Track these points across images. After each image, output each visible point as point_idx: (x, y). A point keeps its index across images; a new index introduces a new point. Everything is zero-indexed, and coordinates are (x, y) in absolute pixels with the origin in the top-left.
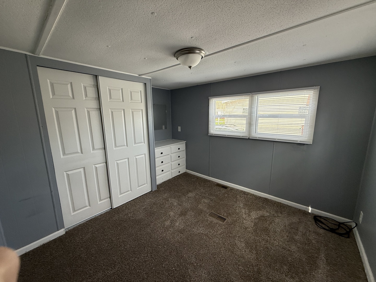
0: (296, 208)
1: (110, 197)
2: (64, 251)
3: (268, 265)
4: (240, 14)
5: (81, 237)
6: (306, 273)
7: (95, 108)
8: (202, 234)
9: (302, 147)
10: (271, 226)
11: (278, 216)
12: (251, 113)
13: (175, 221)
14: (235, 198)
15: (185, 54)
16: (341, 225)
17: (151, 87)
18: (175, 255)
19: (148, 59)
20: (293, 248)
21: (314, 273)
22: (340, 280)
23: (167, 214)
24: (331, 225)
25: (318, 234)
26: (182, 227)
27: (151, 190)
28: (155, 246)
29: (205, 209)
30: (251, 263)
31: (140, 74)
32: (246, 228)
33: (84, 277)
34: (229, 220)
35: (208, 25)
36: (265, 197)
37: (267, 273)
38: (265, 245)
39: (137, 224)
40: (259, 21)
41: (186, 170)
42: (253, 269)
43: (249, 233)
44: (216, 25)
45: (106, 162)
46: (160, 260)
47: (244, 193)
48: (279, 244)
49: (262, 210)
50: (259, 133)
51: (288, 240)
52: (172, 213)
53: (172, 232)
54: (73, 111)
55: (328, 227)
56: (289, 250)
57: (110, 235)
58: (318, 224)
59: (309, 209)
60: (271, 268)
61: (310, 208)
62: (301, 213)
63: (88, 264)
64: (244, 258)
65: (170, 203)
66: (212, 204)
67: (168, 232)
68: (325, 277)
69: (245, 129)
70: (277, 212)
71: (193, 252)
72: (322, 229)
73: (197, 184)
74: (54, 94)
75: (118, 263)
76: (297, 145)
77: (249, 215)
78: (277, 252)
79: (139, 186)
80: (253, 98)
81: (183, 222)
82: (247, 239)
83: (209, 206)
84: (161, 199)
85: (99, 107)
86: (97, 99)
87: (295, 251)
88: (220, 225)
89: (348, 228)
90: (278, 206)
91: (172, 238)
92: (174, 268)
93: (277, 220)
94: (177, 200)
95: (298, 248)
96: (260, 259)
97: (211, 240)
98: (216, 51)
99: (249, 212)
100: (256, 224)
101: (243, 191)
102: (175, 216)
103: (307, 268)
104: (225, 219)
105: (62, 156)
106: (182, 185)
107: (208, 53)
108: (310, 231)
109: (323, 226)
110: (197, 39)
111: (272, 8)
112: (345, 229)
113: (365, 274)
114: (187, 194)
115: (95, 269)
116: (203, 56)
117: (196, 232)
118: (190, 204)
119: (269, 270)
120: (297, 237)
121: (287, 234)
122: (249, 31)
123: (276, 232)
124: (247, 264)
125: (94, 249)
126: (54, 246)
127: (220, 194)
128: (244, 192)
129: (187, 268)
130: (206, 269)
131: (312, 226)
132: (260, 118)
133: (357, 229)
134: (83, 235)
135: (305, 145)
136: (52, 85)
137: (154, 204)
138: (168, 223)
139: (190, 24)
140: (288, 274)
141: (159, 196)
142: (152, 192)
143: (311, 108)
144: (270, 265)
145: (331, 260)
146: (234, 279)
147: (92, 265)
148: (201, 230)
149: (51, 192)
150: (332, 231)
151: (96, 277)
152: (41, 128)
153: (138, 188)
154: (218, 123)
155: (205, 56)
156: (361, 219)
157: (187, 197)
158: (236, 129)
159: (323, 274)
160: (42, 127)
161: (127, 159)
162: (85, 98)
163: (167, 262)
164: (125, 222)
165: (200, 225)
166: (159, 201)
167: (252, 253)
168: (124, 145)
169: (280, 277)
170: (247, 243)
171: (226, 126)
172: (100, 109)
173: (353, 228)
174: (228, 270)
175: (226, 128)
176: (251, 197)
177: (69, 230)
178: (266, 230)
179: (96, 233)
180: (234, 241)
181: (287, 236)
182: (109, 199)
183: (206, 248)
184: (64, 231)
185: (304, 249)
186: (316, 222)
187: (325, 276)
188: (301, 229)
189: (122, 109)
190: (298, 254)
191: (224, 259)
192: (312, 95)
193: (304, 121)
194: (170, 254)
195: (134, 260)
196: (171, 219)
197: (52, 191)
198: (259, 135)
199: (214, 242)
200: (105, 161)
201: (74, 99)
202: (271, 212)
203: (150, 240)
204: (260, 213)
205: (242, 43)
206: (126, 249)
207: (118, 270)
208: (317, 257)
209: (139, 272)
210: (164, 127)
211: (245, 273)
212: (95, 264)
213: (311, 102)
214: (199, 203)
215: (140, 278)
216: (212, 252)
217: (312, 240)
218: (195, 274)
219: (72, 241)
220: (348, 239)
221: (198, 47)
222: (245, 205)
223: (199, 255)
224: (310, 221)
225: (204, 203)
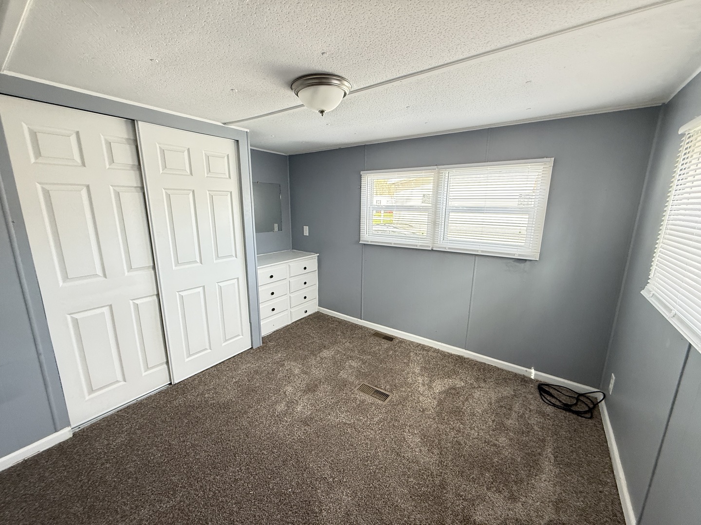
0: (510, 372)
1: (167, 362)
2: (69, 472)
3: (459, 472)
4: (412, 14)
5: (106, 442)
6: (522, 481)
7: (132, 187)
8: (345, 424)
9: (522, 265)
10: (467, 404)
11: (480, 387)
12: (436, 203)
13: (295, 402)
14: (406, 358)
15: (312, 85)
16: (582, 398)
17: (250, 148)
18: (293, 465)
19: (238, 92)
20: (503, 440)
21: (533, 481)
22: (575, 489)
23: (280, 391)
24: (564, 397)
25: (543, 414)
26: (308, 413)
27: (251, 347)
28: (256, 451)
29: (352, 379)
30: (430, 471)
31: (226, 121)
32: (424, 411)
33: (110, 518)
34: (394, 397)
35: (353, 31)
36: (459, 354)
37: (456, 487)
38: (455, 437)
39: (222, 412)
40: (448, 30)
41: (318, 309)
42: (433, 480)
43: (429, 418)
44: (368, 32)
45: (158, 295)
46: (264, 476)
47: (423, 348)
48: (478, 435)
49: (453, 377)
50: (450, 240)
51: (494, 427)
52: (289, 389)
53: (289, 423)
54: (84, 192)
55: (560, 401)
56: (495, 445)
57: (166, 435)
58: (543, 398)
59: (531, 373)
60: (464, 477)
61: (533, 371)
62: (517, 381)
63: (119, 493)
64: (417, 462)
65: (287, 370)
66: (364, 370)
67: (281, 423)
68: (552, 486)
69: (426, 232)
70: (477, 379)
71: (327, 458)
72: (550, 406)
73: (339, 333)
74: (38, 153)
75: (181, 487)
76: (514, 261)
77: (430, 387)
78: (475, 449)
79: (226, 340)
80: (441, 176)
81: (310, 404)
82: (425, 429)
83: (359, 374)
84: (269, 363)
85: (139, 185)
86: (136, 168)
87: (505, 445)
88: (378, 407)
89: (592, 401)
90: (480, 370)
91: (289, 435)
92: (290, 490)
93: (477, 394)
94: (299, 364)
95: (511, 440)
96: (445, 464)
97: (360, 434)
98: (372, 84)
99: (431, 381)
100: (440, 403)
101: (420, 344)
102: (295, 394)
103: (523, 474)
104: (387, 396)
105: (61, 283)
106: (311, 336)
107: (355, 87)
108: (530, 411)
109: (553, 401)
110: (332, 56)
111: (470, 7)
112: (587, 405)
113: (614, 476)
114: (319, 353)
115: (135, 501)
116: (347, 93)
117: (335, 421)
118: (323, 371)
119: (459, 481)
120: (510, 421)
121: (493, 417)
122: (430, 49)
123: (474, 415)
124: (424, 473)
125: (134, 463)
126: (47, 462)
127: (379, 350)
128: (423, 345)
129: (316, 488)
130: (349, 488)
131: (535, 401)
132: (452, 212)
133: (606, 403)
134: (111, 438)
135: (528, 263)
136: (34, 135)
137: (256, 372)
138: (281, 407)
139: (317, 25)
140: (492, 485)
141: (266, 357)
142: (253, 350)
143: (538, 197)
144: (463, 472)
145: (562, 457)
146: (399, 501)
147: (129, 495)
148: (343, 417)
149: (38, 354)
150: (567, 408)
151: (136, 517)
152: (11, 224)
153: (224, 344)
154: (382, 221)
155: (351, 92)
156: (611, 386)
157: (318, 359)
158: (413, 233)
159: (549, 482)
160: (13, 222)
161: (202, 288)
162: (110, 164)
163: (278, 479)
164: (197, 408)
165: (341, 407)
166: (265, 366)
167: (432, 453)
168: (196, 262)
169: (478, 492)
170: (424, 436)
171: (394, 226)
172: (142, 188)
173: (598, 401)
174: (389, 486)
175: (395, 230)
176: (435, 354)
177: (80, 429)
178: (457, 413)
179: (139, 432)
180: (402, 434)
181: (493, 421)
182: (165, 366)
183: (352, 449)
184: (69, 431)
185: (520, 442)
186: (541, 394)
187: (551, 484)
188: (516, 407)
189: (190, 190)
190: (509, 450)
191: (382, 467)
192: (540, 174)
193: (527, 220)
194: (284, 465)
195: (214, 479)
196: (287, 399)
197: (40, 354)
198: (449, 243)
199: (367, 438)
200: (156, 293)
201: (85, 166)
202: (467, 380)
203: (245, 440)
204: (449, 382)
205: (418, 71)
206: (198, 459)
207: (181, 501)
208: (539, 454)
209: (222, 501)
210: (276, 226)
211: (419, 490)
212: (135, 493)
213: (539, 185)
214: (342, 369)
215: (225, 512)
216: (362, 456)
217: (533, 425)
218: (329, 498)
219: (87, 452)
220: (590, 421)
221: (336, 74)
222: (424, 369)
223: (338, 463)
224: (532, 394)
225: (350, 367)
